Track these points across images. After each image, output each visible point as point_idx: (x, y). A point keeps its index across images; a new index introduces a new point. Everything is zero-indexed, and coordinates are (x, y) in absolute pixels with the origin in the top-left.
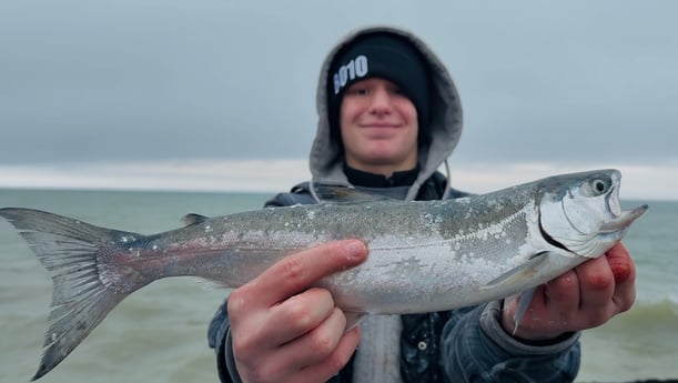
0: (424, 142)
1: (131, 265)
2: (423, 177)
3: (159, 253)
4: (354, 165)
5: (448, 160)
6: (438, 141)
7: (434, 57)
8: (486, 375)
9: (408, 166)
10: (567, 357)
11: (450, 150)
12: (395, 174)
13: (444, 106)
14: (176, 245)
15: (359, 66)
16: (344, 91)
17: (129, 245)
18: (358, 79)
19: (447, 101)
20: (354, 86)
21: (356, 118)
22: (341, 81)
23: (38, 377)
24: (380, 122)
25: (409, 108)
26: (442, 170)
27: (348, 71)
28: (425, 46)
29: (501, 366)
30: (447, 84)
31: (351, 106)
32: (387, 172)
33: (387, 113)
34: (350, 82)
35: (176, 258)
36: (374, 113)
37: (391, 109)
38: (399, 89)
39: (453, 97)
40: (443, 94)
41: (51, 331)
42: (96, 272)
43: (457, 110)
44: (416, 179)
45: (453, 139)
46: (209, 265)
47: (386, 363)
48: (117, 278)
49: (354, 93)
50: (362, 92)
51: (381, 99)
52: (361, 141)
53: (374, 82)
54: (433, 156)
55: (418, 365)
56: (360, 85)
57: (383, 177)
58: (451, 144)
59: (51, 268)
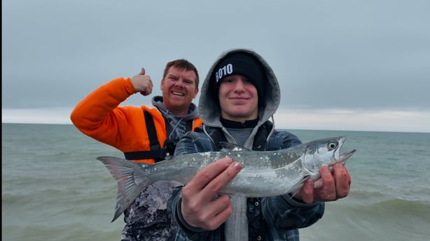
0: (261, 106)
1: (146, 176)
2: (260, 123)
3: (157, 171)
4: (226, 117)
5: (274, 115)
6: (269, 106)
7: (266, 63)
8: (282, 216)
9: (253, 118)
10: (318, 206)
11: (274, 111)
12: (246, 121)
13: (272, 88)
14: (163, 168)
15: (229, 69)
16: (221, 81)
17: (145, 168)
18: (228, 75)
19: (273, 86)
20: (226, 78)
21: (227, 94)
22: (219, 76)
23: (113, 221)
24: (239, 96)
25: (254, 90)
26: (270, 120)
27: (223, 71)
28: (261, 58)
29: (289, 211)
30: (273, 77)
31: (224, 88)
32: (243, 121)
33: (243, 92)
34: (224, 77)
35: (163, 173)
36: (236, 92)
37: (244, 90)
38: (248, 80)
39: (276, 84)
40: (271, 82)
41: (118, 204)
42: (133, 179)
43: (277, 90)
44: (256, 124)
45: (275, 105)
46: (176, 176)
47: (241, 213)
48: (141, 181)
49: (226, 81)
50: (230, 81)
51: (239, 85)
52: (230, 106)
53: (236, 76)
54: (266, 113)
55: (255, 213)
56: (229, 78)
57: (240, 123)
58: (275, 107)
59: (117, 179)
